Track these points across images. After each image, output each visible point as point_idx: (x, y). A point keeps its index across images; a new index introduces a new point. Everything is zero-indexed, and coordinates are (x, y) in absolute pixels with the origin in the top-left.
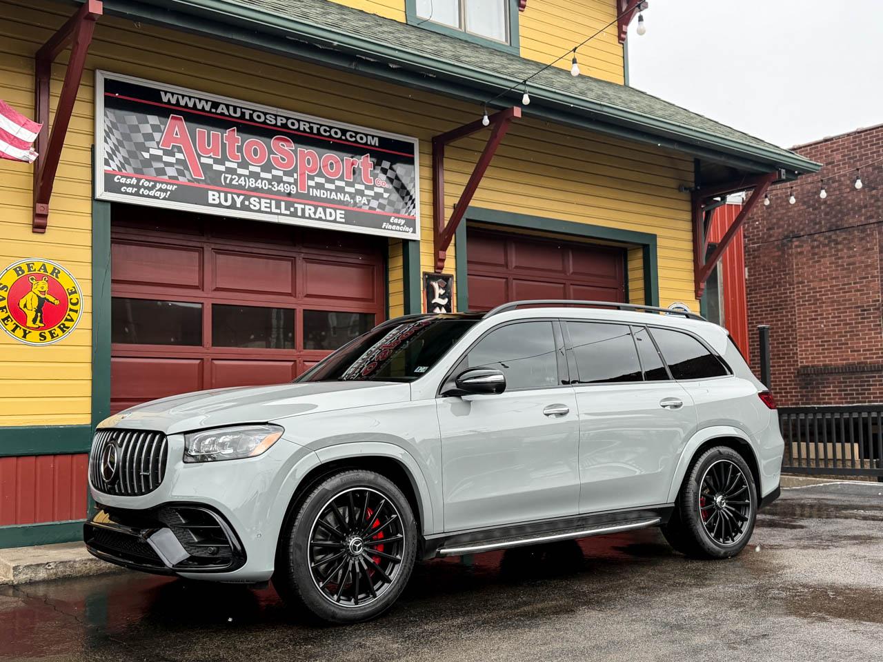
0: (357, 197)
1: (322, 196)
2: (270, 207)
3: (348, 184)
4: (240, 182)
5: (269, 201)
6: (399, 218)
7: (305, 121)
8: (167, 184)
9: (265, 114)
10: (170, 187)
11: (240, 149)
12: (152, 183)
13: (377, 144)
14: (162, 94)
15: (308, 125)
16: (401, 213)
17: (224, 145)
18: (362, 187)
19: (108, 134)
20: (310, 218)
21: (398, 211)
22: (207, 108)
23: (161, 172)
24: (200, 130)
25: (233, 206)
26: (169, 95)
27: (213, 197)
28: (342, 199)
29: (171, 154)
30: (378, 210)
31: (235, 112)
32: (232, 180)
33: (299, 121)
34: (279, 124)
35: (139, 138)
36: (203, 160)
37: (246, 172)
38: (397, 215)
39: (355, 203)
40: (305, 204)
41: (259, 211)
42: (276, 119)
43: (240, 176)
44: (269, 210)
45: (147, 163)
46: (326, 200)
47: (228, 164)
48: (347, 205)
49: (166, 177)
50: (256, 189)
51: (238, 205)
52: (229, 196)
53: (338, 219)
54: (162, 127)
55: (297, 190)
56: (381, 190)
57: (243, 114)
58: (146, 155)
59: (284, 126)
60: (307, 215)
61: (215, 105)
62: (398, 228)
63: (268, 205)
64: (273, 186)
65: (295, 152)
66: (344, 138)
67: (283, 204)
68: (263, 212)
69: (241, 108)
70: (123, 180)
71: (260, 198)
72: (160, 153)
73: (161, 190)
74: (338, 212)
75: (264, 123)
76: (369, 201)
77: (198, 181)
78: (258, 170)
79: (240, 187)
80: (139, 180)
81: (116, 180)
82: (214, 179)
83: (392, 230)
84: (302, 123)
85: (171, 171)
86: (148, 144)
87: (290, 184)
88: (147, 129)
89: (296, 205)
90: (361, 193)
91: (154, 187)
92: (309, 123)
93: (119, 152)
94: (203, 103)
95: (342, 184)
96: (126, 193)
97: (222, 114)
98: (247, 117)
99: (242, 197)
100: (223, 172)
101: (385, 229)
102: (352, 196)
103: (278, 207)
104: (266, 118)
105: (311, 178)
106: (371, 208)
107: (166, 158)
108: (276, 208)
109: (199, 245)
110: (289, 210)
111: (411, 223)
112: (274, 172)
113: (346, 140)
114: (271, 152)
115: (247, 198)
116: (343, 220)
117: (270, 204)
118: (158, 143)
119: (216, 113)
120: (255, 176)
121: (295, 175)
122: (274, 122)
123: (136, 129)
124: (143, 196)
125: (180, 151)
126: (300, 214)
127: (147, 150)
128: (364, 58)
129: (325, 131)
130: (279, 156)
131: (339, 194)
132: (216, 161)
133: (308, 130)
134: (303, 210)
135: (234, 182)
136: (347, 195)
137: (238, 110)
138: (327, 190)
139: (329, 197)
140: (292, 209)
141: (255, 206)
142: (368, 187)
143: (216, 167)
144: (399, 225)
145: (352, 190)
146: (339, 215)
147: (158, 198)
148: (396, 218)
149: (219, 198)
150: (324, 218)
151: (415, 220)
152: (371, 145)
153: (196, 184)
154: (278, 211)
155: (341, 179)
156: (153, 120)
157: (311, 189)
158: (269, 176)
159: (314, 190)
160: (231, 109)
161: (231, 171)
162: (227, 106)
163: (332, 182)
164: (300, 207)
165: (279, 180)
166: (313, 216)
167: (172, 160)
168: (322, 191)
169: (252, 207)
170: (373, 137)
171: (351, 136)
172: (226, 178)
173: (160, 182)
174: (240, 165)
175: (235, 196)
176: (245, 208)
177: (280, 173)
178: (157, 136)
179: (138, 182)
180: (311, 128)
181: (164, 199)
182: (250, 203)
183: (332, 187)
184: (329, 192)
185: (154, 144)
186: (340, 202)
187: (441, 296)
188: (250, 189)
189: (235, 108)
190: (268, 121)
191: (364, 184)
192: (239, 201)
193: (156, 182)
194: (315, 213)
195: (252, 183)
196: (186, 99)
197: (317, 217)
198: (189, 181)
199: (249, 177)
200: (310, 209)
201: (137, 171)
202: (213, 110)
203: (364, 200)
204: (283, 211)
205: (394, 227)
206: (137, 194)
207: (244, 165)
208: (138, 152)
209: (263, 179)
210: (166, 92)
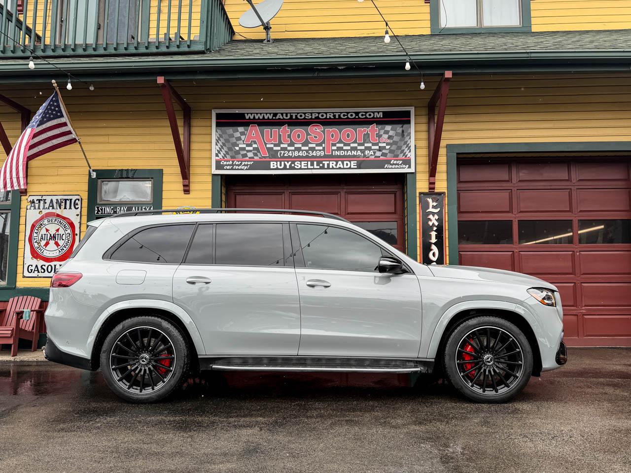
0: (366, 151)
1: (341, 154)
2: (307, 166)
3: (360, 145)
4: (289, 154)
5: (306, 162)
6: (397, 160)
7: (329, 113)
8: (248, 161)
9: (305, 113)
10: (249, 163)
11: (289, 136)
12: (240, 162)
13: (381, 116)
14: (246, 115)
15: (332, 114)
16: (399, 157)
17: (280, 136)
18: (370, 145)
19: (217, 141)
20: (333, 168)
21: (397, 156)
22: (271, 117)
23: (245, 156)
24: (267, 130)
25: (285, 168)
26: (249, 115)
27: (273, 165)
28: (355, 154)
29: (250, 145)
30: (381, 157)
31: (287, 116)
32: (284, 154)
33: (326, 113)
34: (313, 117)
35: (234, 140)
36: (268, 146)
37: (293, 148)
38: (397, 159)
39: (365, 156)
40: (329, 161)
41: (301, 169)
42: (312, 115)
43: (289, 151)
44: (306, 167)
45: (238, 152)
46: (344, 156)
47: (282, 146)
48: (359, 157)
49: (248, 158)
50: (299, 157)
51: (288, 167)
52: (283, 163)
53: (352, 167)
54: (246, 132)
55: (324, 153)
56: (384, 145)
57: (291, 116)
58: (237, 148)
59: (317, 118)
60: (331, 167)
61: (275, 115)
62: (397, 166)
63: (306, 165)
64: (309, 153)
65: (324, 132)
66: (357, 117)
67: (315, 163)
68: (303, 169)
69: (290, 113)
70: (225, 163)
71: (301, 161)
72: (244, 146)
73: (245, 165)
74: (352, 162)
75: (305, 118)
76: (375, 153)
77: (265, 157)
78: (300, 146)
79: (289, 157)
80: (233, 162)
81: (221, 163)
82: (273, 155)
83: (392, 168)
84: (328, 114)
85: (250, 155)
86: (238, 142)
87: (320, 150)
88: (237, 135)
89: (324, 162)
90: (369, 149)
91: (241, 164)
92: (333, 113)
93: (223, 149)
94: (268, 115)
95: (356, 145)
96: (227, 169)
97: (279, 119)
98: (294, 117)
99: (290, 163)
100: (279, 150)
101: (386, 168)
102: (362, 151)
103: (312, 164)
104: (305, 116)
105: (334, 145)
106: (376, 157)
107: (247, 148)
108: (311, 166)
109: (282, 191)
110: (319, 165)
111: (407, 162)
112: (310, 145)
113: (359, 118)
114: (308, 134)
115: (293, 162)
116: (356, 167)
117: (307, 164)
118: (243, 141)
119: (275, 119)
120: (299, 149)
121: (324, 145)
122: (310, 117)
123: (232, 136)
124: (235, 169)
125: (255, 143)
126: (326, 167)
127: (238, 145)
128: (319, 68)
129: (344, 115)
130: (313, 135)
131: (353, 152)
132: (275, 145)
133: (332, 117)
134: (328, 165)
135: (285, 155)
136: (359, 151)
137: (289, 115)
138: (344, 150)
139: (346, 154)
140: (321, 165)
141: (298, 166)
142: (374, 144)
143: (275, 148)
144: (398, 164)
145: (363, 148)
146: (353, 164)
147: (243, 169)
148: (395, 160)
149: (277, 165)
150: (342, 167)
151: (410, 160)
152: (377, 118)
153: (264, 159)
154: (312, 167)
155: (355, 142)
156: (241, 129)
157: (334, 152)
158: (307, 148)
159: (336, 152)
160: (284, 115)
161: (284, 149)
162: (282, 114)
163: (348, 145)
164: (326, 163)
165: (313, 149)
166: (335, 167)
167: (251, 148)
168: (341, 152)
169: (296, 167)
170: (378, 112)
171: (362, 115)
172: (281, 153)
173: (244, 161)
174: (289, 145)
175: (286, 163)
176: (291, 168)
177: (314, 145)
178: (243, 137)
179: (233, 163)
180: (334, 116)
181: (246, 169)
182: (295, 165)
183: (349, 148)
184: (346, 152)
185: (241, 142)
186: (354, 156)
187: (434, 207)
188: (295, 157)
189: (287, 114)
190: (307, 117)
191: (371, 143)
192: (288, 165)
193: (242, 161)
194: (336, 165)
195: (296, 154)
196: (259, 115)
197: (338, 167)
198: (260, 158)
199: (294, 151)
200: (333, 163)
201: (232, 157)
202: (274, 118)
203: (372, 152)
204: (315, 167)
205: (394, 166)
206: (232, 169)
207: (292, 144)
208: (233, 148)
209: (303, 151)
210: (248, 114)
